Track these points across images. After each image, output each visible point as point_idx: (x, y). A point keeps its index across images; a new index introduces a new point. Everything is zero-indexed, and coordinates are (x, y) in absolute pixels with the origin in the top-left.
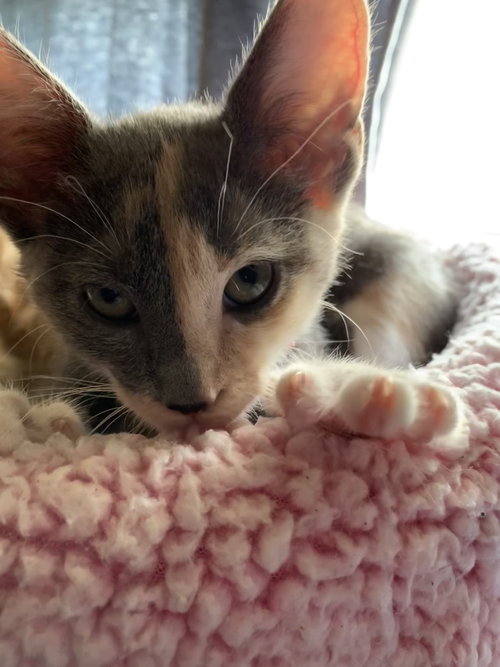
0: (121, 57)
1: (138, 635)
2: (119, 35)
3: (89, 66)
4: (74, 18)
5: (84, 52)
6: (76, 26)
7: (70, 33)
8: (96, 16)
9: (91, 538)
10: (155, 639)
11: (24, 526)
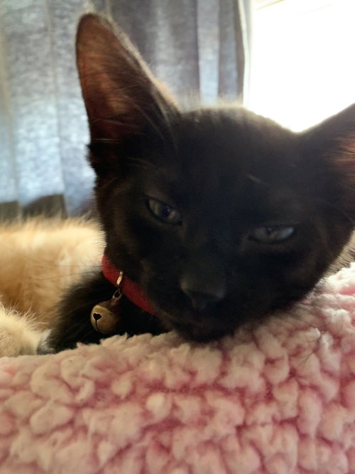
0: (67, 146)
1: (272, 441)
2: (64, 133)
3: (44, 158)
4: (30, 130)
5: (39, 150)
6: (33, 135)
7: (28, 140)
8: (45, 127)
9: (217, 379)
10: (284, 442)
11: (170, 382)
